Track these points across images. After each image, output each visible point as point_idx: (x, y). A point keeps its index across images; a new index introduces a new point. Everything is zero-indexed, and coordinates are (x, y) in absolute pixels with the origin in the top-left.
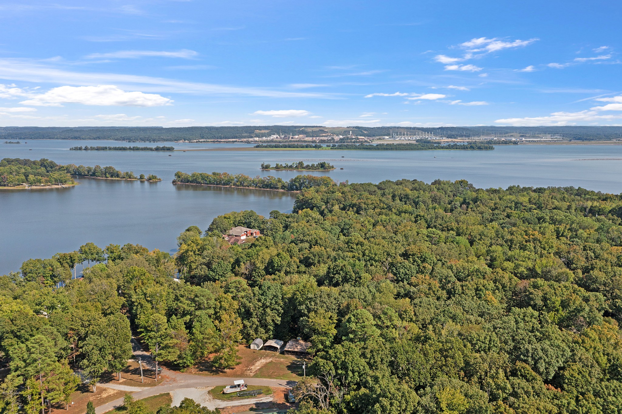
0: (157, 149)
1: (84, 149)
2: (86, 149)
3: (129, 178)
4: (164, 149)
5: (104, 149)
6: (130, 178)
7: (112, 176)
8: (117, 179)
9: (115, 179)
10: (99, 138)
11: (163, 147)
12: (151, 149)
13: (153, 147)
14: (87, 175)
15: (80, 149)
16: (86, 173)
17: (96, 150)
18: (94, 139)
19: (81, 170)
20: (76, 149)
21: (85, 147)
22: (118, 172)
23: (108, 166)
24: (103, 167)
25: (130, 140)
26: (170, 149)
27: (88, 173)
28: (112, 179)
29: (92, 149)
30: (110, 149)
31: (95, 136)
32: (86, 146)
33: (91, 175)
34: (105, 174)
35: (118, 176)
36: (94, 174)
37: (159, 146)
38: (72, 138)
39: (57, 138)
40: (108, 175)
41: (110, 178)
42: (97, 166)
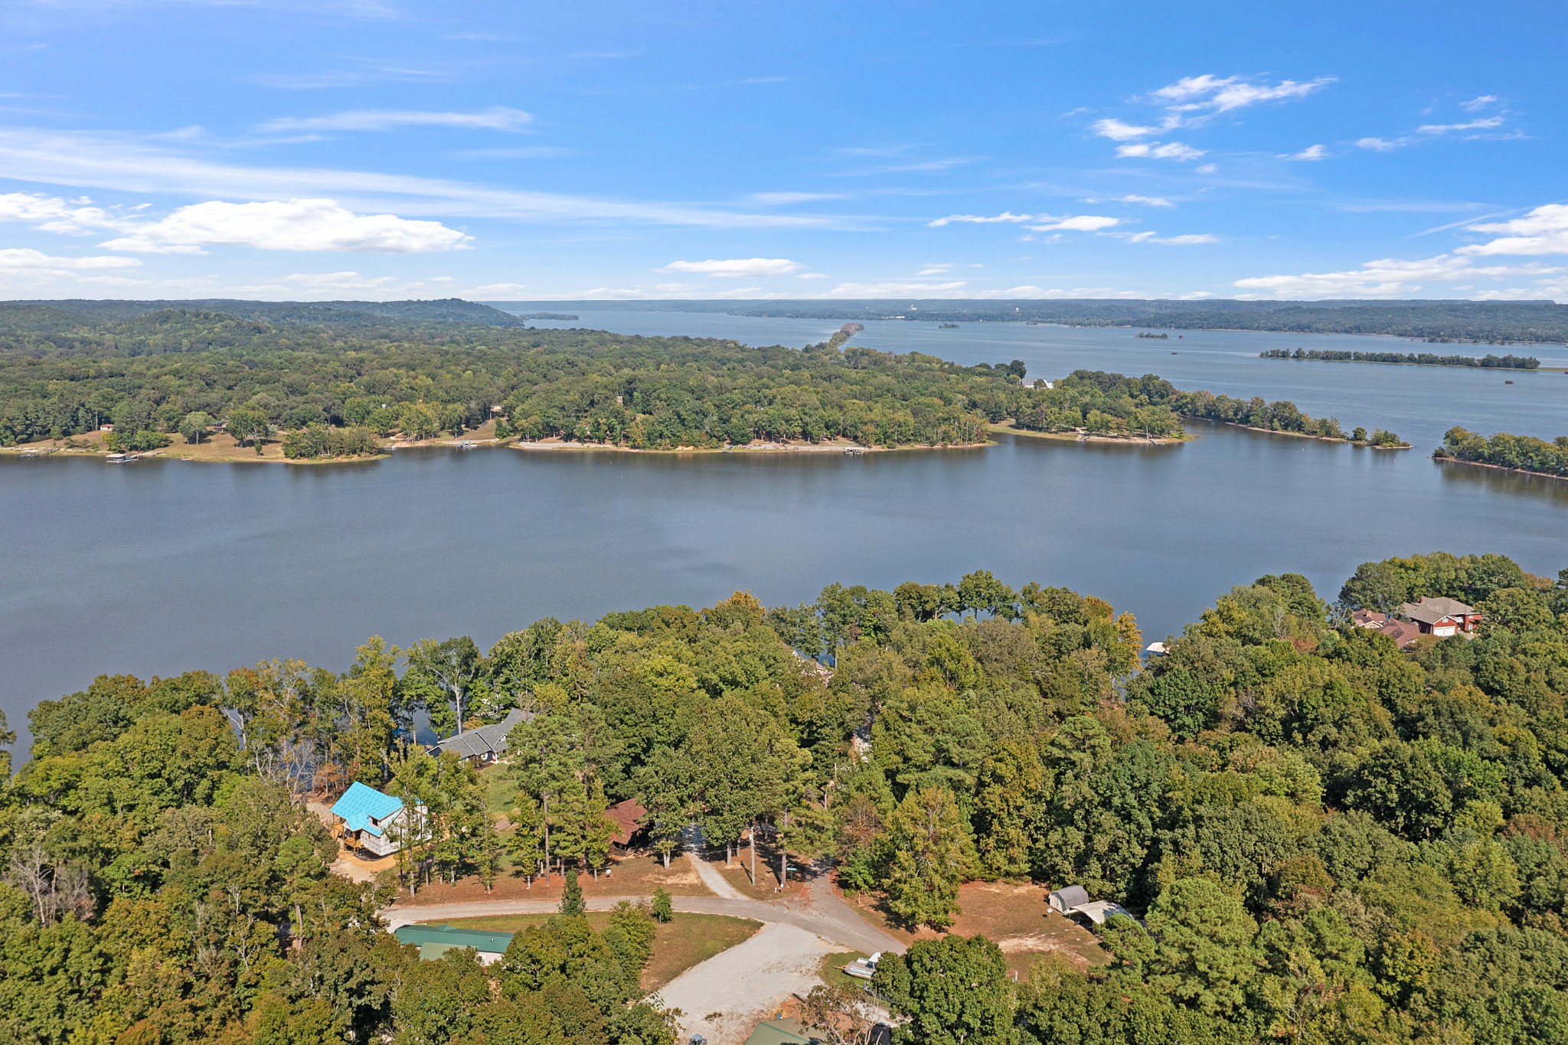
0: (1487, 364)
1: (1294, 357)
2: (1299, 356)
3: (1325, 435)
4: (1506, 363)
5: (1344, 357)
6: (1328, 434)
7: (1285, 427)
8: (1297, 434)
9: (1291, 433)
10: (1358, 329)
11: (1505, 359)
12: (1469, 363)
13: (1477, 358)
14: (1231, 420)
15: (1284, 355)
16: (1231, 413)
17: (1323, 358)
18: (1347, 332)
19: (1220, 406)
20: (1275, 355)
21: (1297, 352)
22: (1301, 416)
23: (1281, 401)
24: (1269, 402)
25: (1434, 336)
26: (1523, 365)
27: (1236, 414)
28: (1286, 433)
29: (1313, 356)
30: (1358, 358)
31: (1349, 324)
32: (1300, 349)
33: (1241, 421)
34: (1271, 421)
35: (1300, 427)
36: (1246, 420)
37: (1493, 355)
38: (1292, 329)
39: (1258, 328)
40: (1276, 424)
41: (1280, 432)
42: (1257, 399)
